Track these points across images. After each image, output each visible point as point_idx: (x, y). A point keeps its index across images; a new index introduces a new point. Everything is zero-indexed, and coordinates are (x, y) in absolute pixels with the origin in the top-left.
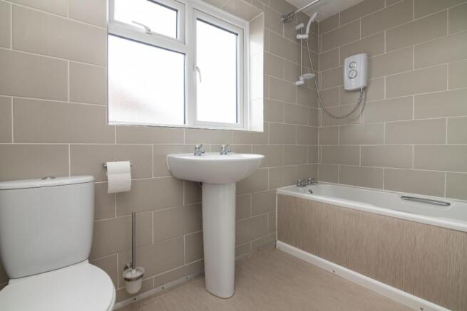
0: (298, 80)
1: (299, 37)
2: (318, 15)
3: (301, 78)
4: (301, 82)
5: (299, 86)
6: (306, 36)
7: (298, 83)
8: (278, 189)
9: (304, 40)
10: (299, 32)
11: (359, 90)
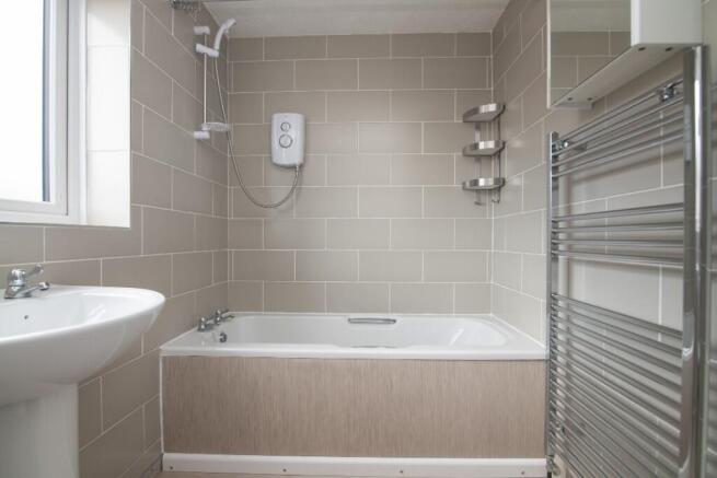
0: (200, 129)
1: (200, 48)
2: (235, 24)
3: (205, 128)
4: (204, 135)
5: (199, 141)
6: (214, 53)
7: (197, 134)
8: (161, 347)
9: (210, 58)
10: (201, 39)
11: (292, 167)
